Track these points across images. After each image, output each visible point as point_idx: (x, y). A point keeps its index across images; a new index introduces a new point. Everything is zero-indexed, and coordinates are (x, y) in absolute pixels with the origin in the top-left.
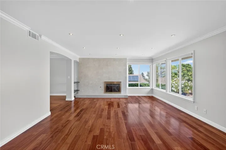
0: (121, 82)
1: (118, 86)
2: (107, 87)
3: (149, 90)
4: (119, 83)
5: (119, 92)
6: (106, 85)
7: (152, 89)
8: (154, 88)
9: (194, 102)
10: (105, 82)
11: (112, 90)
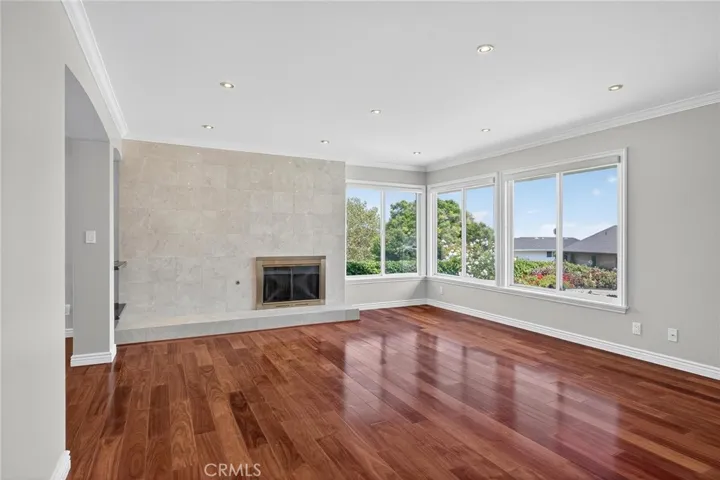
0: (324, 257)
1: (311, 276)
2: (267, 279)
3: (416, 283)
4: (315, 262)
5: (317, 297)
6: (262, 274)
7: (426, 281)
8: (431, 275)
9: (627, 311)
10: (258, 259)
11: (289, 292)
